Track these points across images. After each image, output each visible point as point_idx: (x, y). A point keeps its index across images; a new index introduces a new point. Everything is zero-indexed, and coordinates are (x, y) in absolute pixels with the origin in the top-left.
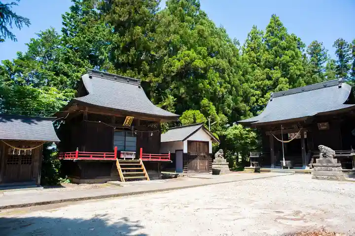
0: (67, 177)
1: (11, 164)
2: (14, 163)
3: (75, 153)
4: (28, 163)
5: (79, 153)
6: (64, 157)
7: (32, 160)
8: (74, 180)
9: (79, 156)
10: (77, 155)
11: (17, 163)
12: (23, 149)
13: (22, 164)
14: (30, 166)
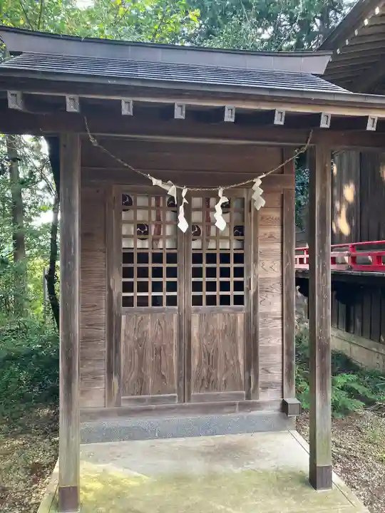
4: (225, 301)
7: (250, 281)
11: (172, 301)
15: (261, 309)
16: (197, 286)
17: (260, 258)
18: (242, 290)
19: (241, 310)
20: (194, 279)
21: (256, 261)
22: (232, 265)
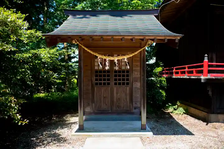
0: (178, 103)
1: (100, 84)
2: (104, 84)
3: (202, 66)
4: (124, 84)
5: (209, 66)
6: (172, 73)
7: (131, 78)
8: (192, 110)
9: (210, 72)
10: (205, 69)
11: (109, 84)
12: (112, 58)
13: (116, 84)
14: (128, 88)
15: (134, 86)
16: (116, 80)
17: (134, 72)
18: (128, 81)
19: (128, 86)
20: (114, 78)
21: (132, 72)
22: (126, 74)
